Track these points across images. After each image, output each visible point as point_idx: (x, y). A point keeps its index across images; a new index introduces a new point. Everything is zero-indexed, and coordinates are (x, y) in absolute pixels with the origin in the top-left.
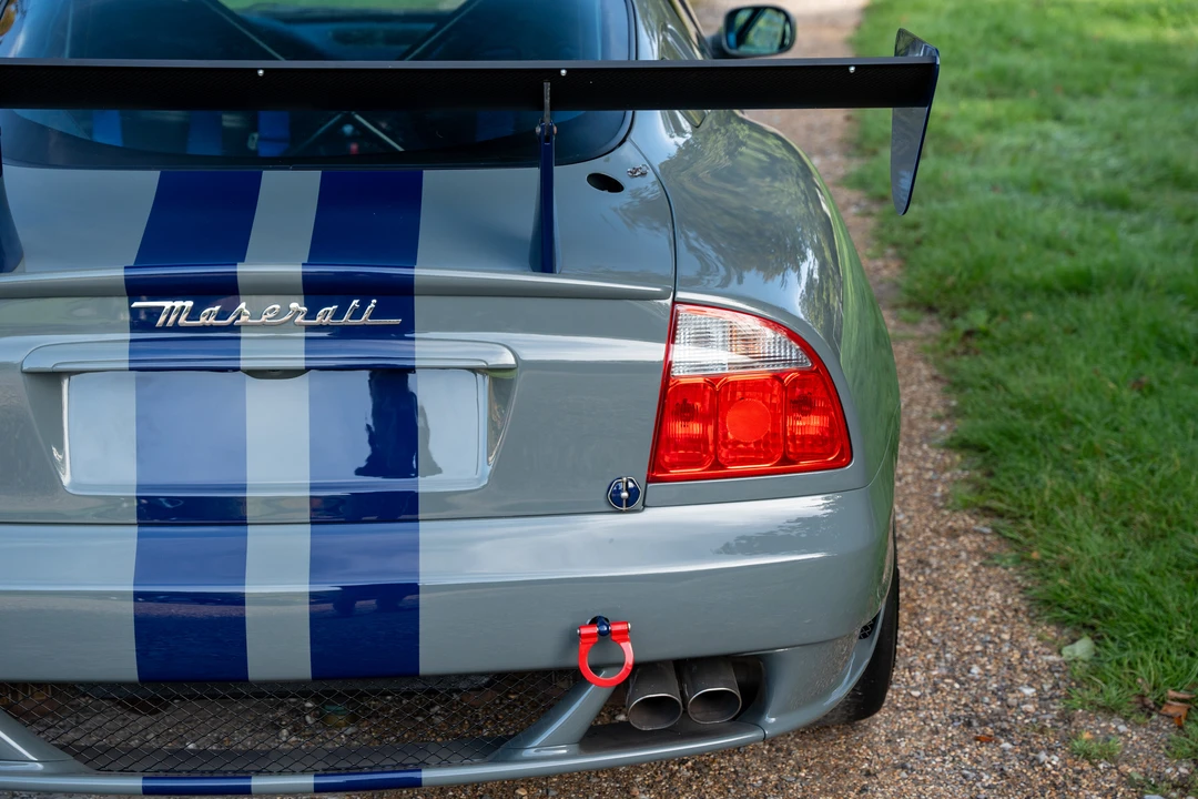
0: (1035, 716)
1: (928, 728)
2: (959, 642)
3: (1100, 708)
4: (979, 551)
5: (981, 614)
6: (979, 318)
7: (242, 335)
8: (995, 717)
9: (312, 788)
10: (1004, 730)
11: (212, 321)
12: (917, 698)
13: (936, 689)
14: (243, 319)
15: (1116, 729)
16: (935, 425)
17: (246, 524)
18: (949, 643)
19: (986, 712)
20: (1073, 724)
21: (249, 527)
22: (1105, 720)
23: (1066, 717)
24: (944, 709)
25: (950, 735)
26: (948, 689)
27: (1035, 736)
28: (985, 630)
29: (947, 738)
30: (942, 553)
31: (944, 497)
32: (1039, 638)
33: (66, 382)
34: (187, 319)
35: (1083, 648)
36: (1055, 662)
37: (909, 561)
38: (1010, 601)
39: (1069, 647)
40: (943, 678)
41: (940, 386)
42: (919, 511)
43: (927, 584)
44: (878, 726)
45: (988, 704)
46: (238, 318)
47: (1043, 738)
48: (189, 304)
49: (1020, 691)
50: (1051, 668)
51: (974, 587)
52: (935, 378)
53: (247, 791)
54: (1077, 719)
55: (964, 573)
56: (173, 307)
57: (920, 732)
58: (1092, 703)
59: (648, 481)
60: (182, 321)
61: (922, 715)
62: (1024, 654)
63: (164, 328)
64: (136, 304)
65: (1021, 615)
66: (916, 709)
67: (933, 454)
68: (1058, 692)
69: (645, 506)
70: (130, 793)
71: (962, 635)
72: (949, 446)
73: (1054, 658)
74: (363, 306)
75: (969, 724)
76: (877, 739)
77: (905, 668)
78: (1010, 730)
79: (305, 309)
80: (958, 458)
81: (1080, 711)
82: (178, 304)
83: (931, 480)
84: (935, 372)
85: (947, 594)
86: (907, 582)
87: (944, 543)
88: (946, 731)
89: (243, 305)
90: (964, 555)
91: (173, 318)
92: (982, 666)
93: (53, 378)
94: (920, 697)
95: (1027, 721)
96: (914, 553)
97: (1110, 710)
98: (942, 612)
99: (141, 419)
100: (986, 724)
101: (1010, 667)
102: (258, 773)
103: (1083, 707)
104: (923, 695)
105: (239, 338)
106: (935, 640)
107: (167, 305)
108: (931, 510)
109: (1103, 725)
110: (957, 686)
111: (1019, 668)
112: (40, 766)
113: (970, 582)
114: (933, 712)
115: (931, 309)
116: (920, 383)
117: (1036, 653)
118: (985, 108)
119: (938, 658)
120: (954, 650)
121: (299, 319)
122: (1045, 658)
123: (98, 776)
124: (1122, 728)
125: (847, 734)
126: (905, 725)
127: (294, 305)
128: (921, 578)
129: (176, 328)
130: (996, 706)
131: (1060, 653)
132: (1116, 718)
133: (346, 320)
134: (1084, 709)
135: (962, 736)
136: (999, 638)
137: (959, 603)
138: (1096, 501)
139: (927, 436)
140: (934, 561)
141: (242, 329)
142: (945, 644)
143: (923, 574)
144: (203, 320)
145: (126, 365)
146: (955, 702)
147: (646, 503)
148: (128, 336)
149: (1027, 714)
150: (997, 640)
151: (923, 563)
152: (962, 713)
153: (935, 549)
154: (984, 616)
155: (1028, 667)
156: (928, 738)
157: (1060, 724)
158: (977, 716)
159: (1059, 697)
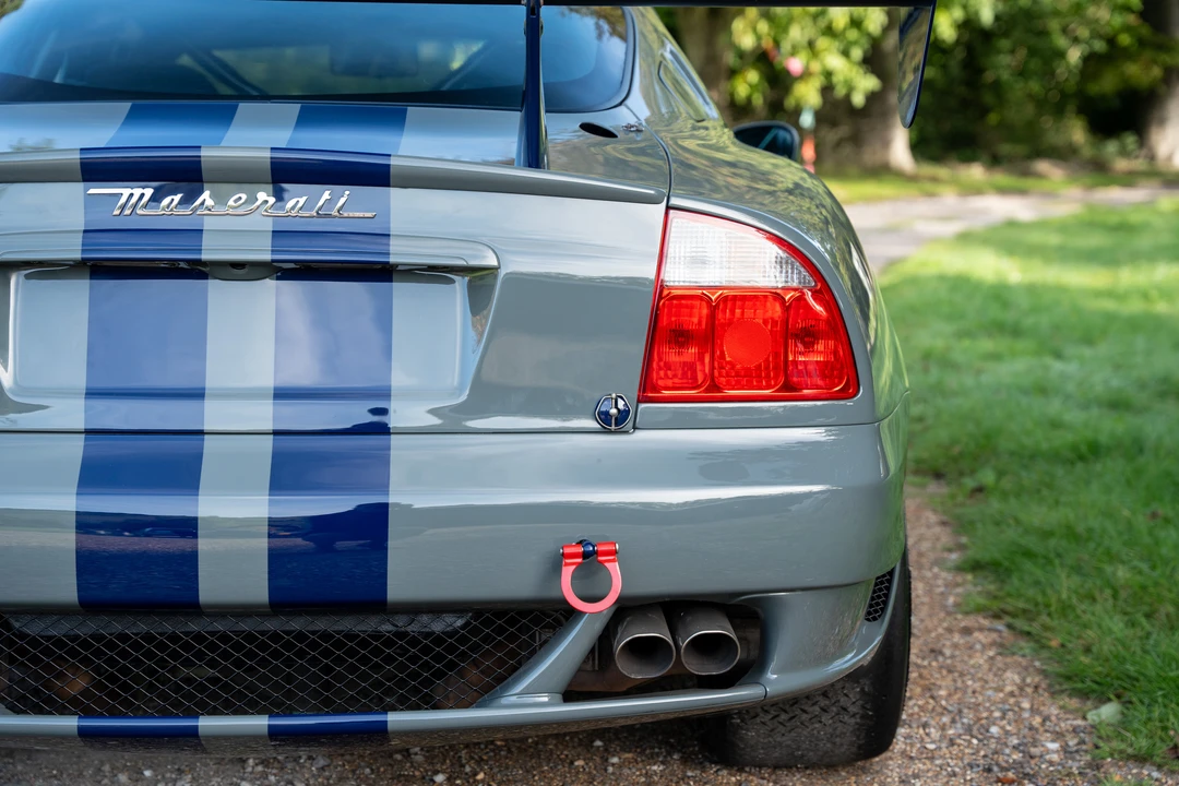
0: (1059, 764)
1: (944, 773)
2: (977, 711)
3: (1130, 757)
4: (993, 644)
5: (999, 689)
6: (987, 477)
8: (1018, 765)
9: (266, 730)
10: (1028, 774)
11: (172, 209)
12: (932, 751)
13: (952, 743)
15: (1149, 775)
16: (946, 555)
17: (203, 433)
18: (966, 711)
19: (1007, 762)
20: (1102, 770)
21: (207, 437)
22: (1137, 767)
23: (1096, 765)
24: (962, 759)
25: (968, 778)
26: (966, 744)
27: (1061, 779)
28: (1004, 701)
29: (965, 780)
30: (955, 646)
31: (956, 605)
32: (1061, 708)
34: (147, 207)
35: (1109, 711)
36: (1079, 726)
37: (921, 651)
38: (1029, 680)
39: (1094, 712)
40: (960, 736)
41: (948, 530)
42: (931, 616)
43: (941, 667)
44: (892, 770)
45: (1008, 755)
46: (201, 207)
47: (1070, 780)
48: (149, 191)
49: (1043, 746)
50: (1075, 730)
51: (990, 670)
52: (944, 523)
54: (1106, 767)
55: (979, 659)
56: (133, 193)
57: (936, 776)
58: (1121, 752)
59: (640, 401)
60: (141, 209)
61: (938, 762)
62: (1046, 719)
64: (92, 191)
65: (1041, 691)
66: (932, 759)
67: (944, 574)
68: (1084, 747)
69: (635, 428)
71: (979, 705)
72: (959, 569)
73: (1080, 722)
75: (989, 770)
76: (889, 780)
77: (918, 727)
78: (1033, 776)
79: (273, 198)
80: (969, 577)
81: (1109, 760)
82: (137, 191)
83: (942, 594)
84: (945, 518)
85: (962, 675)
86: (918, 666)
87: (957, 638)
88: (964, 775)
89: (206, 194)
90: (978, 647)
91: (130, 206)
92: (1003, 728)
94: (935, 749)
95: (1051, 769)
96: (926, 645)
97: (1141, 759)
98: (956, 689)
100: (1007, 770)
101: (1031, 728)
103: (1112, 755)
104: (939, 748)
106: (950, 708)
107: (126, 192)
108: (942, 615)
109: (1135, 771)
110: (975, 741)
111: (1041, 729)
113: (986, 667)
114: (950, 761)
115: (938, 475)
116: (929, 527)
117: (1059, 719)
118: (987, 345)
119: (953, 721)
120: (971, 716)
121: (266, 209)
122: (1069, 722)
124: (1155, 774)
125: (857, 776)
126: (919, 770)
127: (262, 195)
128: (934, 664)
130: (1017, 756)
131: (1084, 718)
132: (1147, 766)
133: (317, 211)
134: (1113, 758)
135: (982, 779)
136: (1019, 707)
137: (974, 682)
138: (1115, 596)
139: (938, 562)
140: (948, 652)
142: (960, 712)
143: (937, 660)
144: (162, 208)
146: (973, 754)
147: (637, 425)
149: (1051, 763)
150: (1016, 709)
151: (935, 652)
152: (982, 761)
153: (948, 643)
154: (1002, 691)
155: (1051, 729)
156: (945, 780)
157: (1088, 771)
158: (998, 764)
159: (1086, 751)
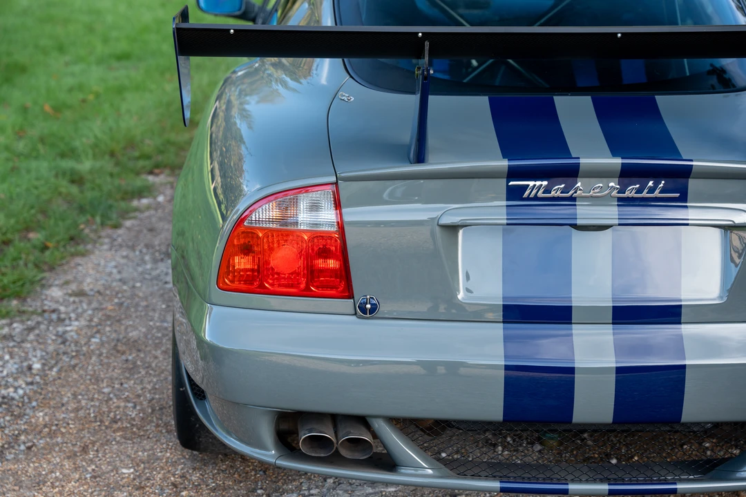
7: (577, 203)
9: (607, 492)
11: (559, 194)
14: (579, 192)
17: (571, 323)
21: (573, 325)
33: (461, 232)
34: (543, 193)
46: (576, 192)
48: (545, 183)
53: (566, 492)
56: (535, 185)
60: (540, 194)
63: (528, 199)
64: (511, 183)
70: (490, 491)
74: (656, 185)
79: (618, 187)
82: (538, 183)
89: (579, 184)
91: (534, 192)
93: (453, 229)
99: (506, 255)
102: (573, 481)
105: (575, 205)
107: (531, 183)
112: (430, 471)
121: (615, 193)
123: (458, 478)
127: (612, 184)
129: (536, 198)
133: (645, 194)
141: (577, 199)
144: (553, 194)
145: (505, 222)
148: (505, 203)
